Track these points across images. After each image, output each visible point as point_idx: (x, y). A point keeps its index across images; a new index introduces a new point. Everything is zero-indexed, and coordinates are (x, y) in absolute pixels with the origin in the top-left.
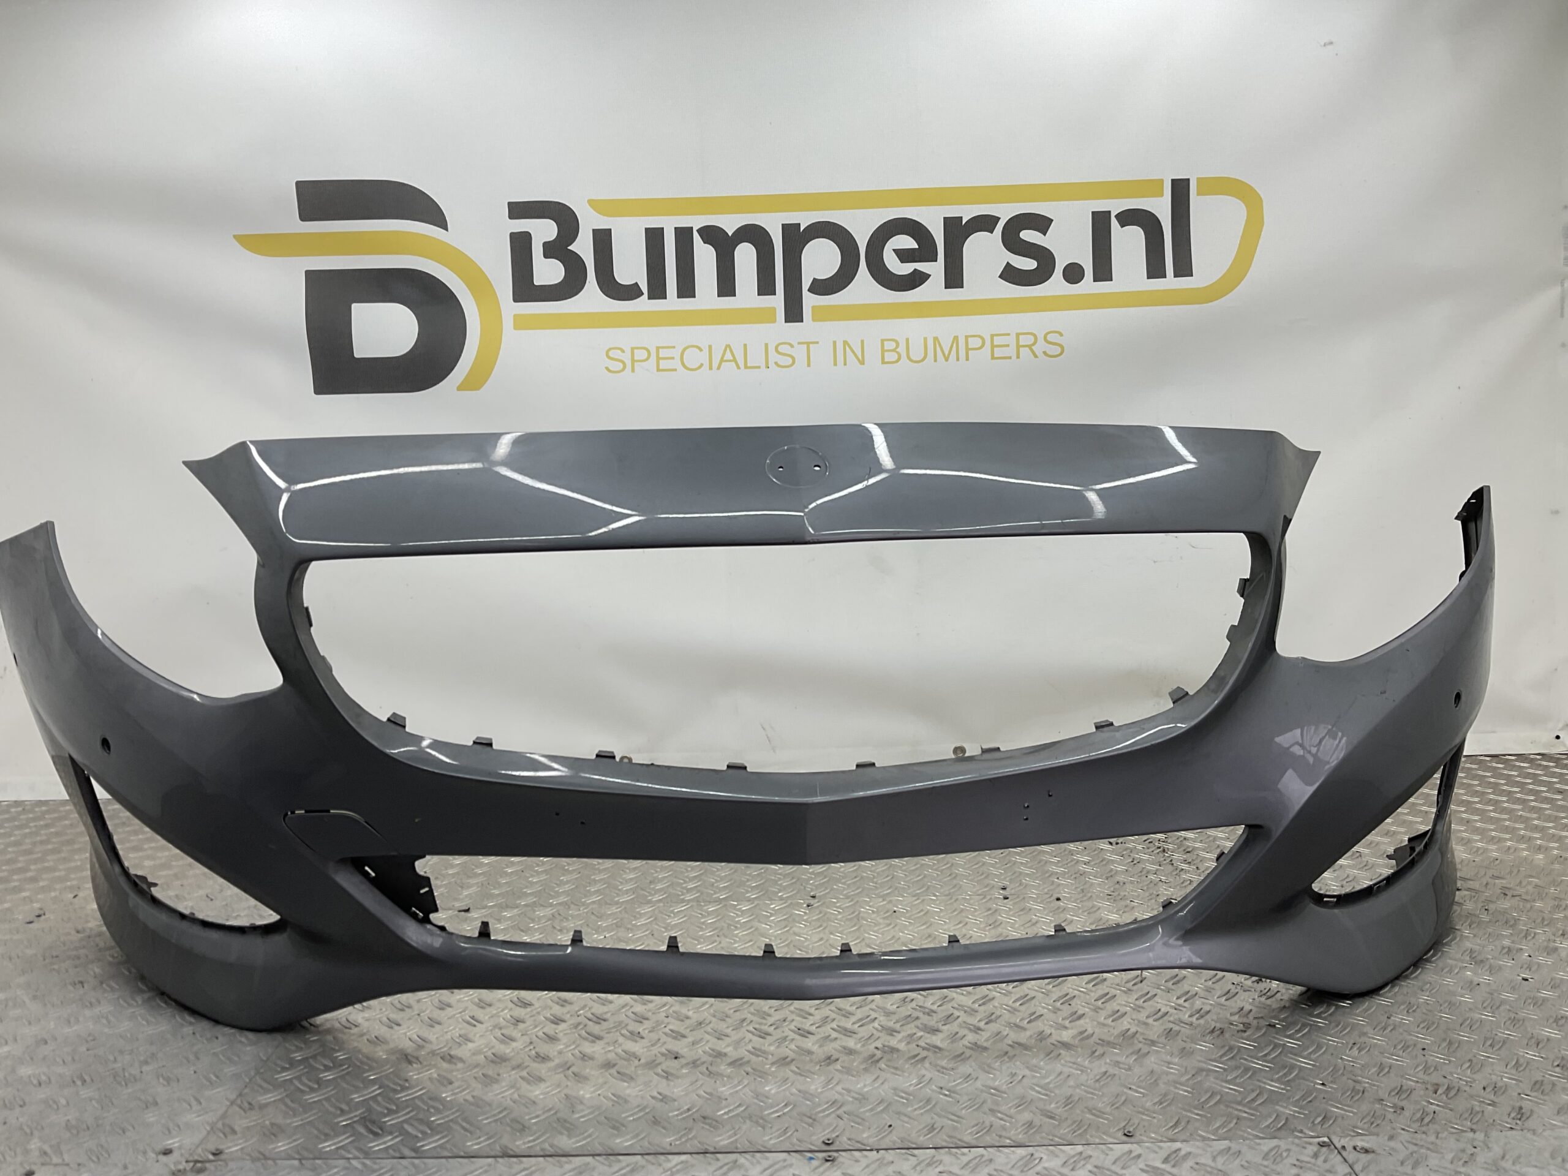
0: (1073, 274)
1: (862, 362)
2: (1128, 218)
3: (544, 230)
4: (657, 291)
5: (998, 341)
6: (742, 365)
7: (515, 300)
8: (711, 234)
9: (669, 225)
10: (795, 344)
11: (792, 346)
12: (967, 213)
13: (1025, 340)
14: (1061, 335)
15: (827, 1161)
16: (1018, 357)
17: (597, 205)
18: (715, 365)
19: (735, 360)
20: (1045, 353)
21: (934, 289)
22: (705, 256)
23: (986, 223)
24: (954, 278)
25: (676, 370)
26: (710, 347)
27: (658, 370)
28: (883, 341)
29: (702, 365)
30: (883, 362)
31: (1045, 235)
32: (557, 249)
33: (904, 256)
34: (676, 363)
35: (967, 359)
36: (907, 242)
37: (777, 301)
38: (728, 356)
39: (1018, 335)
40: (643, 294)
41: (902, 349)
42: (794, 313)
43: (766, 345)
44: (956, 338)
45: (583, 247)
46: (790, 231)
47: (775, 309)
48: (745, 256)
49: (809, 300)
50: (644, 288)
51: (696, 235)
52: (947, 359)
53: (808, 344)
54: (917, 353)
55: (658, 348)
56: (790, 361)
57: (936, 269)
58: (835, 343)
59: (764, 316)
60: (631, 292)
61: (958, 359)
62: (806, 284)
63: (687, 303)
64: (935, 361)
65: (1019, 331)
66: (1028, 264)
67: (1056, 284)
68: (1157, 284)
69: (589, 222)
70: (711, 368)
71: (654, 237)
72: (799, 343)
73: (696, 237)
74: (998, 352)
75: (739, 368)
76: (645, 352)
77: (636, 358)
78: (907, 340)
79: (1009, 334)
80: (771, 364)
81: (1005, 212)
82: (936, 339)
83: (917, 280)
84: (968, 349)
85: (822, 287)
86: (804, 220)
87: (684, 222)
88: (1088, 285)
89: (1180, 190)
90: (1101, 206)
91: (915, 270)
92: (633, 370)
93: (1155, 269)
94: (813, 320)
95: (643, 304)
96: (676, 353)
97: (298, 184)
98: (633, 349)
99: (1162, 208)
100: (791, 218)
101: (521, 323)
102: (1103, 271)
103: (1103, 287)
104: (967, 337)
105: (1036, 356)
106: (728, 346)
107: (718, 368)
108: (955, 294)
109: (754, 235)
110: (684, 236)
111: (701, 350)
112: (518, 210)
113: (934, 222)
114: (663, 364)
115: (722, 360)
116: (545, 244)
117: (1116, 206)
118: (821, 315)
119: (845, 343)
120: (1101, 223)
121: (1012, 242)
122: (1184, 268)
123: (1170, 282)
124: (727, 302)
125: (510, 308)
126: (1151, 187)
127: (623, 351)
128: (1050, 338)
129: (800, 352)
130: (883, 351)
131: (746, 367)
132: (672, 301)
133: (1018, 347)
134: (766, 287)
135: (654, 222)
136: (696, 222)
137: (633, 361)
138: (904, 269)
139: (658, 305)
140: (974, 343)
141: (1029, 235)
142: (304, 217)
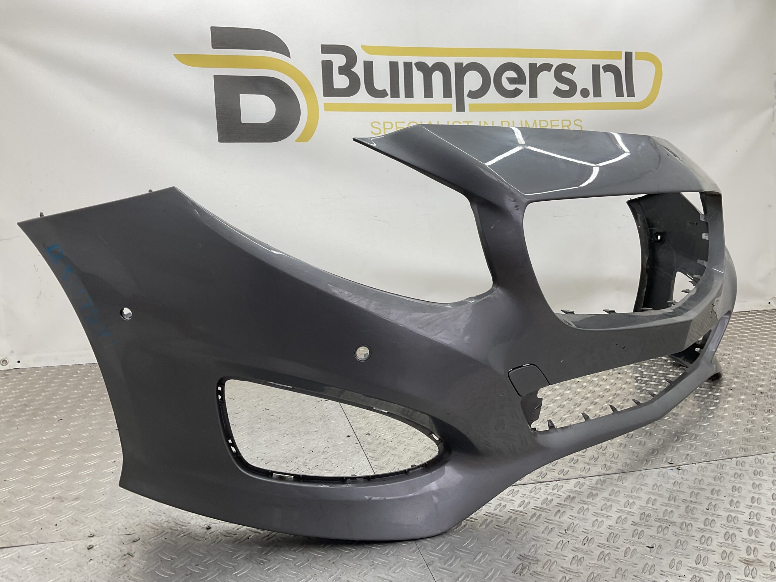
0: (585, 93)
2: (608, 68)
3: (339, 60)
4: (395, 93)
5: (553, 123)
7: (325, 96)
8: (421, 66)
9: (401, 61)
11: (461, 123)
12: (539, 62)
13: (565, 123)
14: (581, 121)
17: (366, 49)
21: (524, 98)
22: (418, 77)
23: (547, 67)
24: (533, 93)
31: (572, 74)
32: (345, 70)
33: (512, 81)
36: (512, 74)
37: (452, 101)
39: (563, 121)
40: (388, 95)
42: (460, 107)
44: (535, 121)
45: (359, 70)
46: (458, 66)
47: (451, 104)
48: (437, 77)
49: (468, 101)
50: (389, 92)
51: (414, 66)
53: (468, 122)
55: (396, 123)
57: (525, 88)
58: (480, 122)
59: (446, 108)
62: (466, 93)
63: (409, 100)
65: (563, 119)
66: (565, 87)
67: (577, 98)
68: (620, 99)
69: (362, 57)
71: (394, 66)
72: (464, 122)
73: (414, 67)
74: (554, 128)
76: (391, 125)
78: (513, 122)
79: (558, 120)
81: (556, 62)
82: (526, 122)
83: (517, 93)
84: (540, 127)
85: (473, 95)
86: (466, 61)
87: (408, 59)
88: (591, 98)
89: (629, 56)
90: (596, 62)
91: (516, 88)
93: (619, 93)
94: (470, 111)
95: (388, 100)
96: (406, 125)
97: (212, 27)
98: (384, 123)
99: (621, 65)
100: (459, 60)
101: (328, 108)
102: (597, 93)
103: (598, 100)
104: (540, 121)
108: (533, 100)
109: (441, 67)
110: (408, 66)
112: (326, 49)
113: (524, 64)
116: (339, 67)
117: (602, 63)
118: (473, 108)
119: (485, 122)
120: (596, 69)
121: (559, 77)
122: (631, 93)
123: (626, 99)
124: (429, 100)
125: (322, 100)
126: (616, 55)
127: (379, 123)
128: (577, 122)
132: (402, 99)
133: (563, 126)
134: (447, 93)
135: (394, 59)
136: (414, 60)
137: (385, 128)
138: (511, 87)
139: (395, 101)
140: (543, 124)
141: (565, 74)
142: (214, 46)
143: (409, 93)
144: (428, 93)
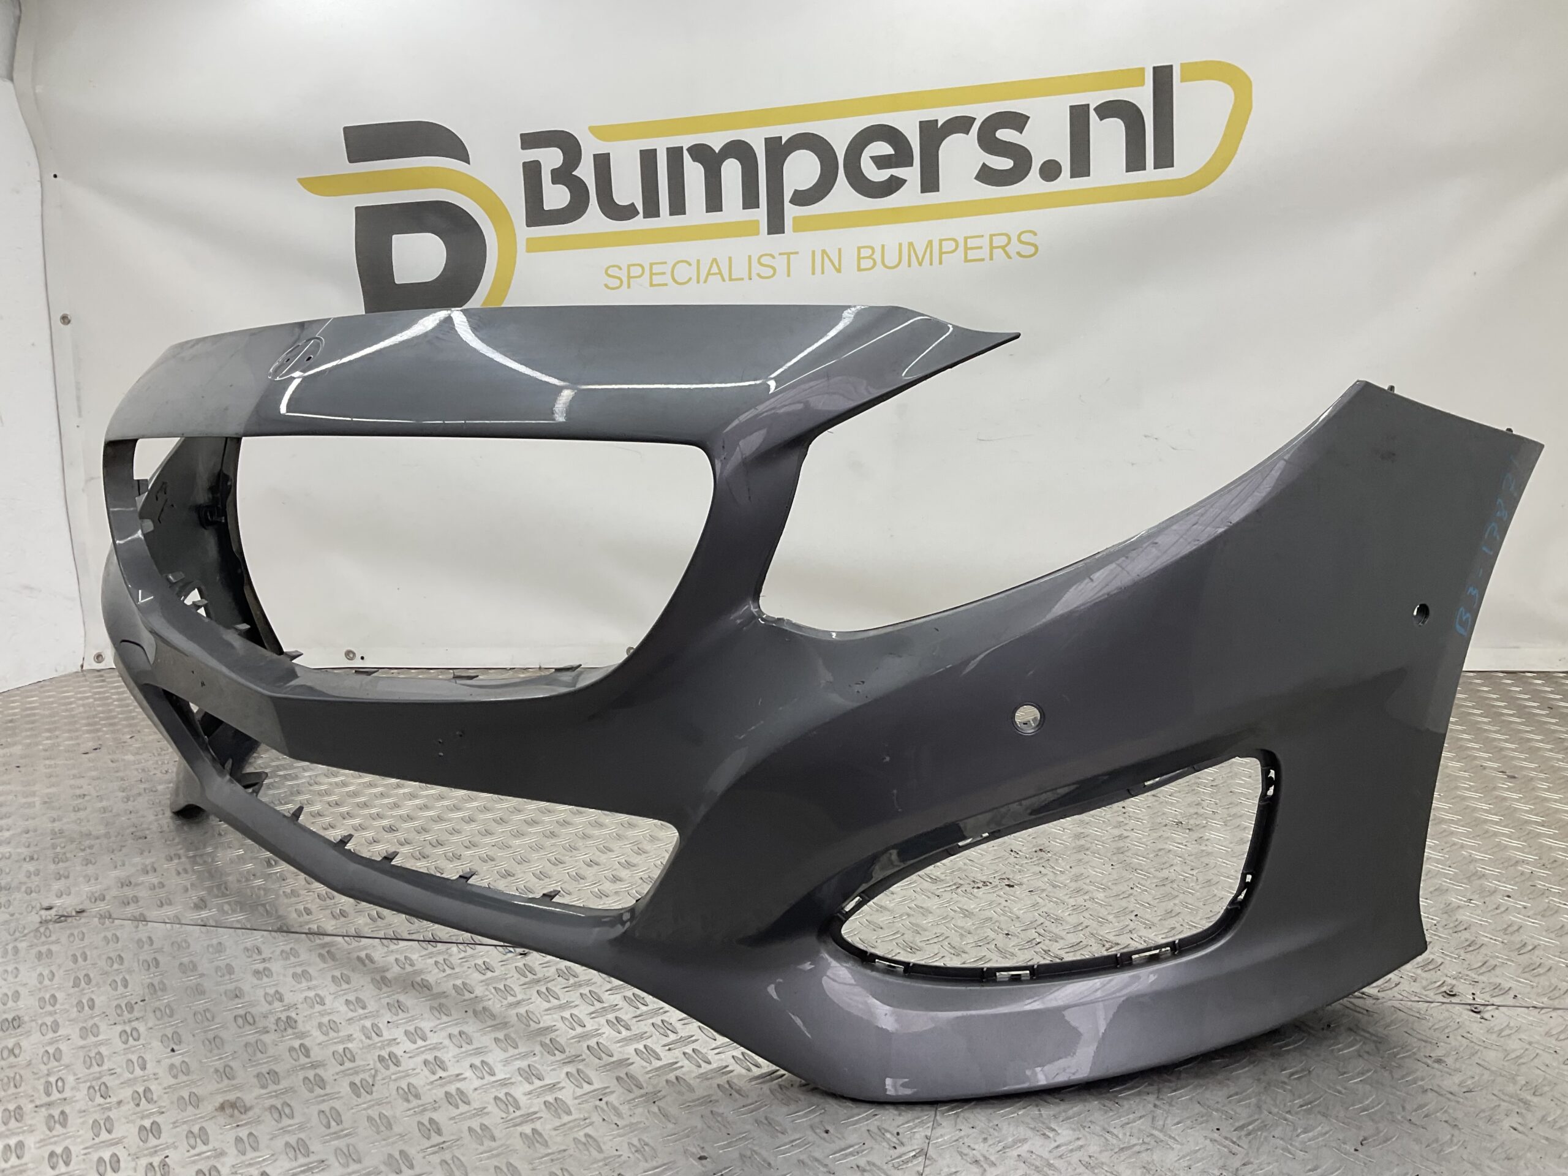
0: (1050, 171)
1: (839, 271)
2: (1107, 110)
3: (551, 158)
4: (652, 210)
5: (971, 243)
6: (726, 277)
7: (528, 226)
8: (700, 153)
9: (661, 146)
10: (776, 255)
11: (774, 257)
12: (942, 116)
13: (1000, 241)
14: (1035, 234)
16: (991, 259)
17: (599, 132)
18: (702, 279)
19: (720, 273)
20: (1018, 253)
21: (910, 194)
22: (694, 173)
23: (961, 124)
24: (930, 183)
25: (666, 285)
26: (698, 261)
27: (652, 285)
28: (859, 249)
29: (690, 279)
30: (859, 269)
31: (1021, 133)
32: (564, 176)
33: (881, 162)
34: (667, 279)
35: (941, 263)
36: (883, 148)
37: (761, 213)
38: (715, 270)
39: (991, 236)
40: (638, 213)
41: (877, 256)
42: (776, 225)
43: (750, 257)
44: (930, 242)
45: (586, 172)
46: (772, 144)
47: (758, 221)
48: (731, 171)
49: (791, 211)
50: (640, 207)
51: (686, 154)
52: (920, 264)
53: (789, 254)
54: (891, 258)
57: (912, 174)
58: (813, 252)
59: (747, 229)
60: (629, 212)
61: (931, 264)
62: (788, 195)
63: (678, 220)
64: (909, 266)
66: (1004, 164)
67: (1032, 183)
68: (1137, 176)
69: (590, 148)
70: (698, 282)
71: (648, 158)
72: (780, 254)
73: (686, 156)
74: (972, 255)
75: (724, 280)
76: (641, 269)
77: (632, 275)
78: (883, 246)
79: (982, 236)
80: (754, 276)
81: (981, 112)
82: (911, 244)
83: (893, 185)
84: (941, 253)
85: (802, 198)
86: (786, 132)
87: (675, 142)
88: (1065, 181)
89: (1163, 78)
90: (1079, 99)
91: (892, 176)
92: (629, 287)
93: (1135, 162)
94: (794, 231)
95: (639, 223)
96: (667, 269)
97: (346, 129)
98: (629, 266)
99: (1143, 98)
100: (773, 132)
101: (533, 246)
102: (1081, 165)
103: (1081, 183)
104: (941, 241)
105: (1009, 257)
106: (715, 260)
107: (705, 282)
108: (931, 198)
109: (740, 150)
110: (675, 155)
111: (690, 265)
112: (530, 141)
113: (909, 127)
114: (657, 280)
115: (709, 274)
116: (553, 171)
117: (1094, 99)
118: (802, 225)
119: (824, 252)
120: (1079, 117)
121: (988, 142)
122: (1165, 159)
123: (1151, 173)
124: (715, 217)
125: (524, 233)
126: (1133, 77)
127: (620, 269)
128: (1024, 238)
129: (780, 263)
130: (859, 258)
131: (731, 279)
132: (665, 219)
133: (992, 248)
134: (750, 200)
135: (648, 144)
136: (686, 141)
137: (629, 277)
138: (881, 176)
139: (652, 223)
140: (948, 246)
141: (1005, 134)
142: (352, 159)
143: (678, 206)
144: (714, 202)
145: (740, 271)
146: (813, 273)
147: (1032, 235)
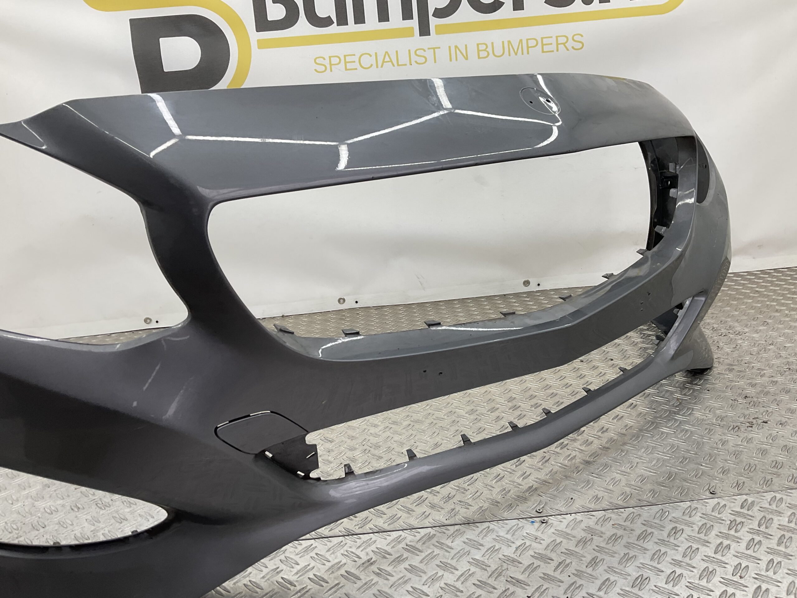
1: (467, 59)
4: (342, 20)
5: (545, 41)
6: (395, 64)
7: (257, 31)
10: (427, 50)
11: (425, 51)
13: (562, 40)
14: (582, 36)
15: (543, 523)
16: (557, 50)
18: (380, 65)
19: (391, 61)
20: (573, 47)
21: (507, 11)
24: (518, 4)
25: (356, 69)
26: (376, 53)
27: (346, 69)
28: (478, 45)
29: (372, 65)
30: (479, 58)
34: (357, 65)
35: (528, 53)
37: (414, 23)
38: (387, 59)
39: (557, 37)
40: (334, 23)
41: (490, 49)
42: (424, 30)
43: (409, 51)
44: (521, 41)
47: (413, 28)
49: (433, 22)
50: (334, 19)
52: (516, 54)
53: (434, 49)
54: (498, 52)
55: (345, 56)
56: (424, 60)
58: (450, 47)
59: (406, 33)
60: (326, 22)
61: (523, 54)
62: (431, 11)
63: (360, 27)
64: (510, 55)
65: (557, 35)
67: (578, 6)
68: (636, 3)
70: (377, 67)
72: (429, 49)
74: (546, 48)
75: (394, 65)
76: (338, 59)
77: (332, 63)
78: (492, 43)
79: (552, 37)
80: (413, 63)
82: (509, 42)
83: (496, 6)
84: (528, 47)
85: (440, 13)
88: (596, 5)
92: (331, 71)
94: (436, 34)
95: (334, 29)
96: (356, 59)
98: (330, 57)
101: (262, 44)
103: (605, 6)
104: (527, 40)
105: (568, 50)
106: (387, 52)
107: (382, 67)
108: (519, 14)
111: (371, 56)
114: (349, 66)
115: (384, 62)
118: (441, 30)
119: (456, 47)
123: (643, 2)
124: (384, 25)
127: (324, 59)
128: (576, 38)
129: (429, 54)
130: (479, 51)
131: (398, 65)
132: (352, 26)
133: (558, 44)
134: (407, 14)
137: (331, 65)
139: (343, 29)
140: (532, 43)
143: (360, 18)
144: (383, 15)
145: (404, 59)
146: (451, 60)
147: (580, 37)
